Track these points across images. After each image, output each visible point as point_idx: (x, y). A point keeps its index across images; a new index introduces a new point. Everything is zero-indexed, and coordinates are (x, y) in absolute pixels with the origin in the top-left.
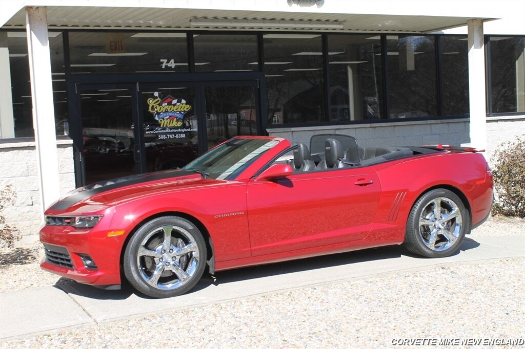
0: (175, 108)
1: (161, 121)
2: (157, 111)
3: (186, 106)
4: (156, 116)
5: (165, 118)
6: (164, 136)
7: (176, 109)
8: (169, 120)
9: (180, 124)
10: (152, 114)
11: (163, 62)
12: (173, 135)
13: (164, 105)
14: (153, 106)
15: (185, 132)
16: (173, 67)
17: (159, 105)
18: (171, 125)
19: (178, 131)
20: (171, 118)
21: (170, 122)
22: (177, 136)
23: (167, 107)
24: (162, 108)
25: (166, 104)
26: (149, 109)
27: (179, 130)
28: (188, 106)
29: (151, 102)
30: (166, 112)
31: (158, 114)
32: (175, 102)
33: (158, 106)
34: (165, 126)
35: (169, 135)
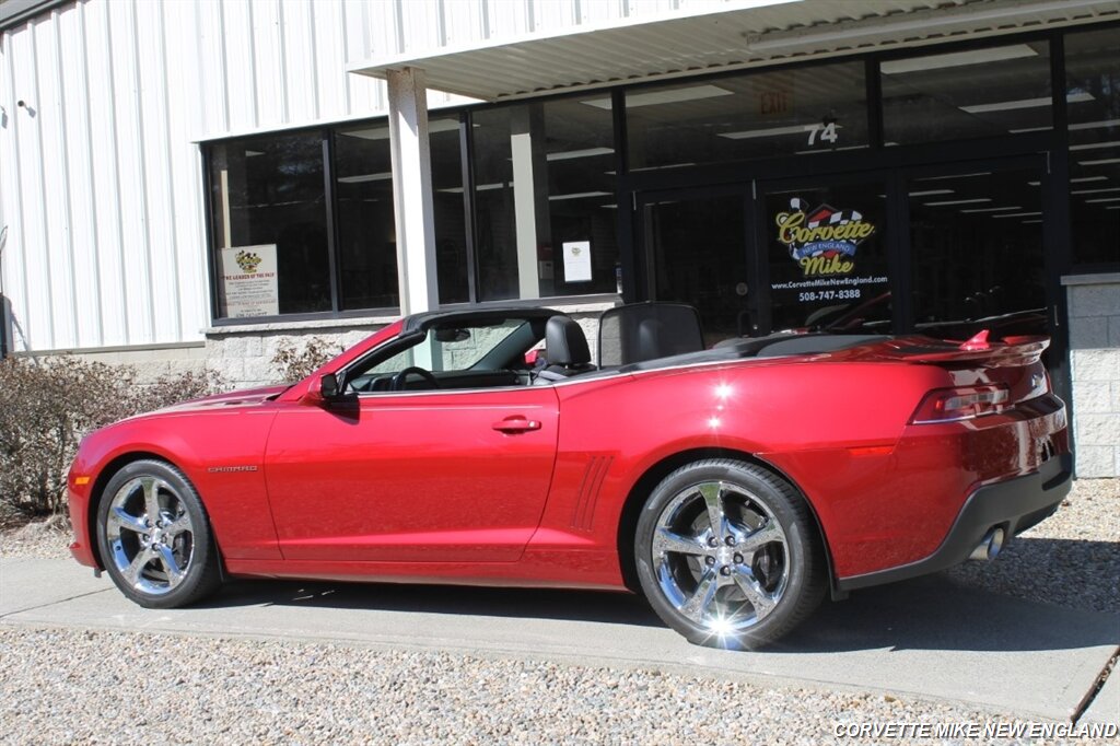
0: (837, 231)
1: (805, 261)
2: (796, 241)
3: (862, 226)
4: (795, 250)
5: (814, 254)
6: (812, 294)
7: (840, 235)
8: (822, 259)
9: (847, 267)
10: (785, 247)
11: (810, 133)
12: (833, 293)
13: (811, 225)
14: (788, 230)
15: (859, 286)
16: (833, 141)
17: (802, 226)
18: (827, 271)
19: (842, 282)
20: (829, 255)
21: (825, 263)
22: (841, 295)
23: (819, 230)
24: (808, 233)
25: (817, 223)
26: (778, 235)
27: (847, 281)
28: (868, 225)
29: (783, 220)
30: (817, 240)
31: (799, 245)
32: (836, 217)
33: (798, 228)
34: (813, 272)
35: (822, 293)
